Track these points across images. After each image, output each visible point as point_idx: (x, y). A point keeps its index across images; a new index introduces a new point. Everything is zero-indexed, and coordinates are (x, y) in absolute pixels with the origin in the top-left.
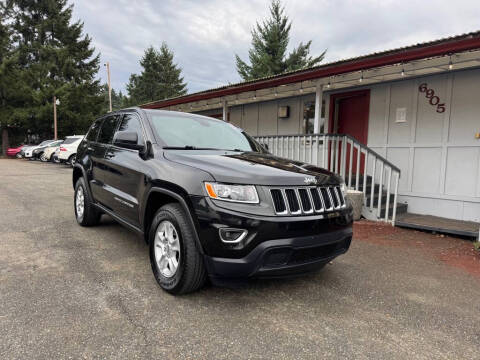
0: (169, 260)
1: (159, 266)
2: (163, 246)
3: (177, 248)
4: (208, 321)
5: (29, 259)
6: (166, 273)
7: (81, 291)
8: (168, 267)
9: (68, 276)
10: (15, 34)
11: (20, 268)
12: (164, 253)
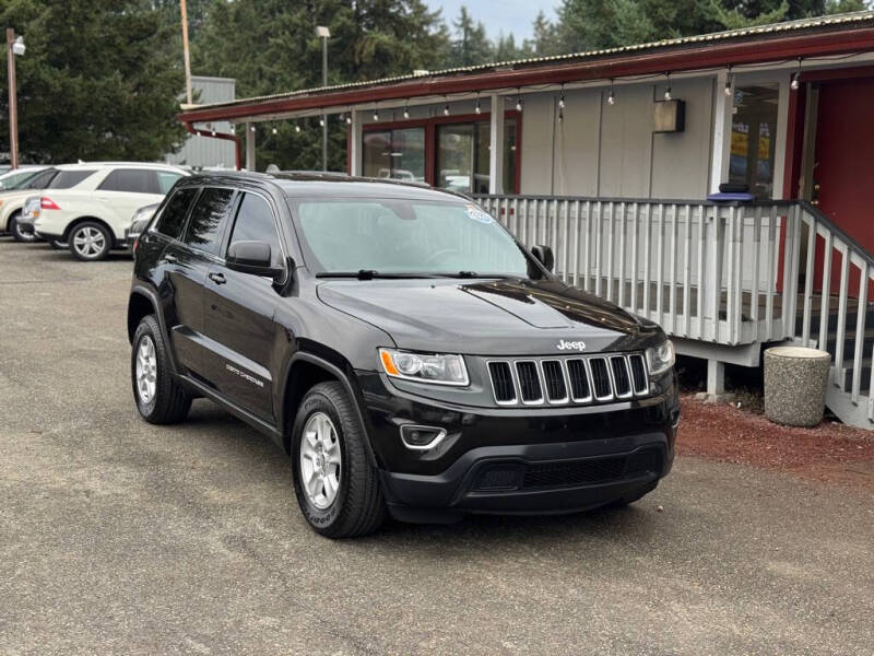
0: (325, 480)
1: (309, 490)
2: (314, 456)
3: (337, 458)
4: (382, 571)
5: (72, 481)
6: (319, 502)
7: (178, 528)
8: (324, 492)
9: (149, 507)
11: (62, 493)
12: (317, 469)
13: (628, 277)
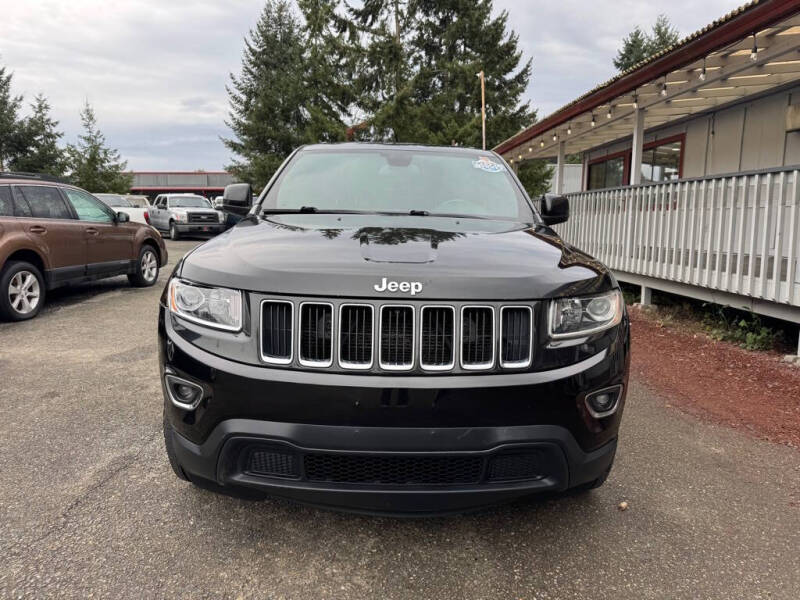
10: (416, 54)
13: (758, 253)
